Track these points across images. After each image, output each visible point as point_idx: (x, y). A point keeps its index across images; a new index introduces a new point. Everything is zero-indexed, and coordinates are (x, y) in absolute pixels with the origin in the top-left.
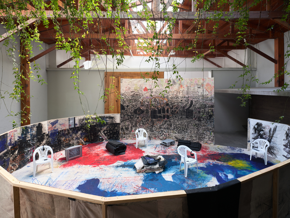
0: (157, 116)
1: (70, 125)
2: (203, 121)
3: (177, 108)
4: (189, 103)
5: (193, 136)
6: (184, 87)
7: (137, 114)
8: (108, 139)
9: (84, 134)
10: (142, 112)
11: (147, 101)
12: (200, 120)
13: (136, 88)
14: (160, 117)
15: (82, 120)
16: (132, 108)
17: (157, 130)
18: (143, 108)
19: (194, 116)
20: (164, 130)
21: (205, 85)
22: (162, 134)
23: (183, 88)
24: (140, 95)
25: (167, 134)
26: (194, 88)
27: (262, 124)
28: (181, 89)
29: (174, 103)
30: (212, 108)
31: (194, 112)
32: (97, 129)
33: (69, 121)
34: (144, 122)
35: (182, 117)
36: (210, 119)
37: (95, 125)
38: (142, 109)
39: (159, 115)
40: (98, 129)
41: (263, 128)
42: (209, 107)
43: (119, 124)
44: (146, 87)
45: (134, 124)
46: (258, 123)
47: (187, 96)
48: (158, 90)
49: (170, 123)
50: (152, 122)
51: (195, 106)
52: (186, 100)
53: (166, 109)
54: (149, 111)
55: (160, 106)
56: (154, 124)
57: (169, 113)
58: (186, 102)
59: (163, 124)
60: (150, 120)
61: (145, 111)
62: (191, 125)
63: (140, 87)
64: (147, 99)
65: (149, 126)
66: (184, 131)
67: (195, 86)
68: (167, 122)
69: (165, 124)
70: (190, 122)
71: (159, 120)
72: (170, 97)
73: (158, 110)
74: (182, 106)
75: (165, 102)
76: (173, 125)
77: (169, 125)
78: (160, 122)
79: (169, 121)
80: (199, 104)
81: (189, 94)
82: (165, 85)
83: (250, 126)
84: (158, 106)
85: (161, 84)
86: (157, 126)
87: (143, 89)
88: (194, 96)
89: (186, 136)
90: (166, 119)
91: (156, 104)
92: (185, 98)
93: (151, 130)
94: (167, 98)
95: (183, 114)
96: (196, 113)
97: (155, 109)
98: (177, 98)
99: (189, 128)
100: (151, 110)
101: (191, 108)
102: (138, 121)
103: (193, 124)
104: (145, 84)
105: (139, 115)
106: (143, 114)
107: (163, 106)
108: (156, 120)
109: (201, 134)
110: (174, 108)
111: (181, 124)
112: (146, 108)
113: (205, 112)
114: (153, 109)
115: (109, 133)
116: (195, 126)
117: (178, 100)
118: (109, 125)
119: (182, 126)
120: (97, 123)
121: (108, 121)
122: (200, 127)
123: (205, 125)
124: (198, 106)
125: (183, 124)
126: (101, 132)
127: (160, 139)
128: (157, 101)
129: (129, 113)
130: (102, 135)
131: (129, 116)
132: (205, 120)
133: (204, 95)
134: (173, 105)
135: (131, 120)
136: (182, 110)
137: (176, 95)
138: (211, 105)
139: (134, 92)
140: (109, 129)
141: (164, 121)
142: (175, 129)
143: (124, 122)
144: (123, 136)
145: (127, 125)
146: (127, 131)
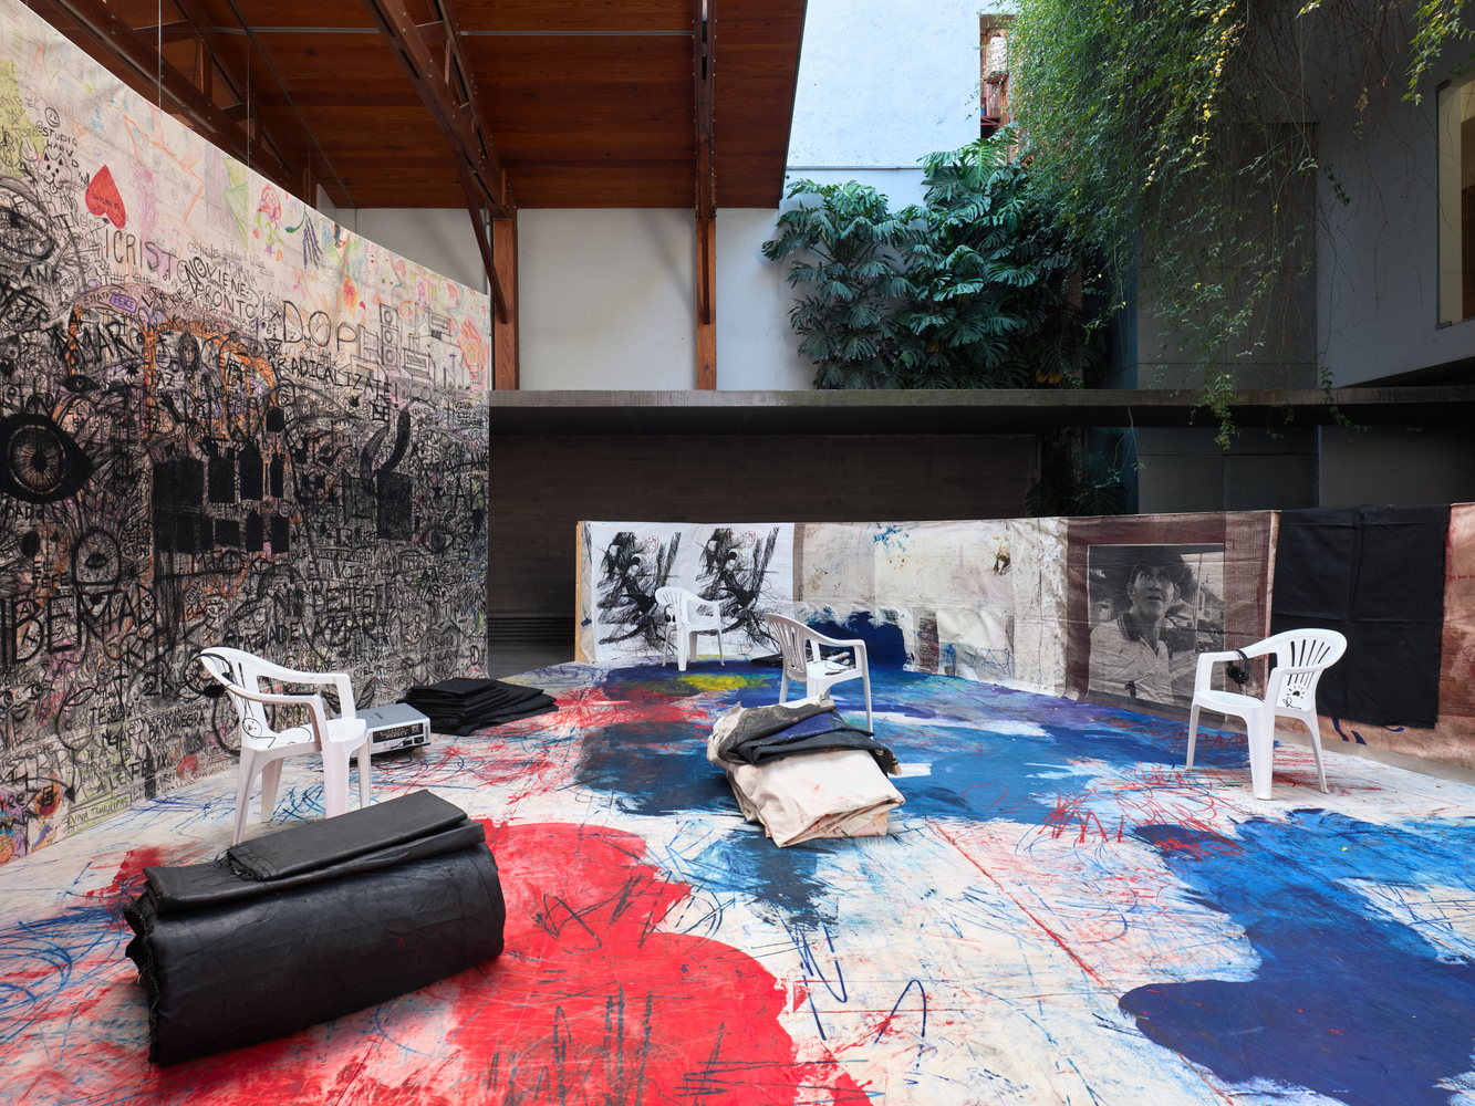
0: (206, 521)
2: (451, 551)
3: (329, 461)
4: (394, 428)
5: (412, 656)
6: (362, 304)
7: (21, 494)
10: (75, 464)
11: (117, 341)
12: (440, 550)
14: (228, 531)
18: (81, 425)
19: (417, 519)
21: (460, 326)
23: (358, 307)
24: (53, 242)
26: (412, 330)
27: (633, 539)
28: (350, 316)
29: (313, 417)
31: (416, 492)
34: (96, 599)
35: (358, 531)
36: (475, 535)
38: (69, 424)
39: (217, 512)
41: (637, 552)
44: (105, 171)
46: (620, 534)
47: (382, 379)
48: (212, 257)
49: (292, 583)
50: (164, 596)
51: (420, 455)
52: (374, 406)
53: (267, 461)
54: (140, 471)
55: (224, 426)
56: (183, 606)
57: (286, 497)
58: (377, 416)
59: (247, 603)
60: (151, 572)
61: (104, 467)
62: (403, 585)
63: (52, 139)
64: (117, 322)
65: (140, 643)
66: (371, 636)
67: (416, 315)
68: (274, 575)
69: (264, 596)
70: (400, 564)
71: (218, 570)
72: (291, 355)
73: (210, 462)
74: (356, 449)
75: (260, 390)
76: (308, 600)
77: (289, 600)
78: (226, 588)
79: (289, 570)
80: (436, 442)
81: (389, 361)
82: (256, 234)
83: (590, 554)
84: (210, 419)
85: (230, 212)
86: (209, 627)
87: (84, 175)
88: (414, 385)
89: (381, 667)
90: (269, 553)
91: (197, 399)
92: (371, 386)
93: (154, 687)
94: (269, 358)
95: (362, 511)
96: (423, 499)
97: (187, 448)
98: (326, 376)
99: (394, 608)
100: (157, 452)
101: (402, 462)
102: (34, 586)
103: (413, 576)
104: (98, 130)
105: (38, 507)
106: (84, 502)
107: (249, 426)
108: (196, 570)
109: (444, 633)
110: (314, 455)
111: (355, 589)
112: (109, 421)
113: (457, 491)
114: (173, 444)
116: (421, 591)
117: (330, 393)
119: (359, 602)
122: (441, 593)
123: (461, 577)
124: (432, 455)
125: (365, 581)
127: (231, 752)
128: (204, 370)
132: (459, 545)
133: (456, 387)
134: (306, 434)
136: (359, 476)
137: (325, 349)
138: (479, 456)
141: (252, 575)
142: (323, 635)
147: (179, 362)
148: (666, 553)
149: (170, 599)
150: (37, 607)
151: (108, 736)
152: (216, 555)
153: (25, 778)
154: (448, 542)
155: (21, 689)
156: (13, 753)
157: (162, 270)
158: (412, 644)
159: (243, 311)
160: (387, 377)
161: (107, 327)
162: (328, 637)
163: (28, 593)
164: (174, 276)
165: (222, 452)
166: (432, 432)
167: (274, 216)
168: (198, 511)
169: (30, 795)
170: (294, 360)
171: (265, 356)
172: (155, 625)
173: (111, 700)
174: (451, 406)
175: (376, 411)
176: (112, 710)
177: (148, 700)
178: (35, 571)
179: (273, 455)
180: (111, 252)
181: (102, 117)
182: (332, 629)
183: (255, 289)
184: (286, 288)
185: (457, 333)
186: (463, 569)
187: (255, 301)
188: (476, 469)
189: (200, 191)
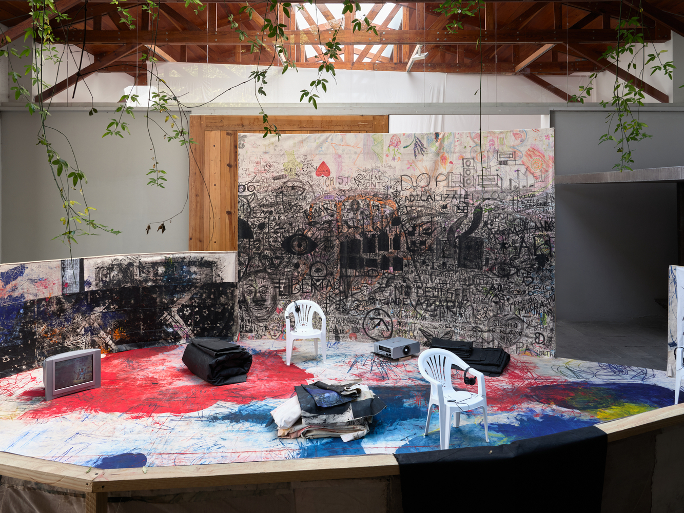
0: (362, 259)
1: (64, 285)
2: (515, 276)
3: (429, 234)
4: (471, 216)
5: (481, 326)
6: (451, 162)
7: (294, 254)
8: (195, 335)
9: (113, 317)
10: (312, 245)
11: (327, 209)
12: (505, 275)
13: (291, 166)
14: (372, 263)
15: (108, 269)
16: (276, 232)
17: (361, 308)
18: (313, 234)
19: (487, 260)
20: (385, 308)
21: (524, 153)
22: (377, 321)
23: (448, 164)
24: (304, 189)
25: (394, 320)
26: (485, 165)
28: (444, 169)
29: (419, 217)
30: (545, 233)
31: (486, 246)
32: (158, 300)
33: (63, 269)
34: (318, 281)
35: (444, 264)
36: (539, 269)
37: (151, 286)
38: (309, 235)
39: (366, 256)
40: (161, 302)
42: (536, 228)
43: (233, 286)
44: (323, 163)
45: (282, 286)
47: (463, 193)
48: (366, 171)
49: (404, 282)
50: (344, 282)
51: (489, 226)
52: (458, 207)
53: (391, 237)
54: (335, 245)
55: (370, 227)
56: (351, 286)
57: (402, 250)
58: (458, 211)
59: (380, 288)
60: (339, 274)
61: (321, 245)
62: (475, 291)
63: (304, 163)
64: (327, 204)
65: (334, 295)
66: (452, 311)
67: (488, 157)
68: (394, 279)
69: (389, 286)
70: (473, 281)
71: (366, 275)
72: (405, 195)
73: (363, 239)
74: (444, 227)
75: (388, 212)
76: (414, 290)
77: (402, 289)
78: (370, 282)
79: (402, 278)
80: (503, 219)
81: (468, 184)
82: (387, 156)
83: (676, 292)
84: (363, 225)
85: (375, 153)
86: (362, 294)
87: (315, 167)
88: (485, 192)
89: (457, 326)
90: (392, 271)
91: (359, 220)
92: (456, 198)
93: (339, 308)
94: (394, 199)
95: (448, 255)
96: (491, 249)
97: (354, 235)
98: (428, 199)
99: (468, 301)
100: (342, 239)
101: (476, 231)
102: (298, 276)
103: (483, 287)
104: (321, 152)
105: (299, 256)
106: (314, 254)
107: (382, 225)
108: (357, 275)
109: (508, 320)
110: (419, 232)
111: (442, 289)
112: (323, 232)
113: (522, 244)
114: (348, 235)
115: (198, 316)
116: (489, 296)
117: (431, 205)
118: (197, 289)
119: (444, 294)
120: (160, 280)
121: (196, 274)
122: (506, 299)
123: (525, 292)
124: (499, 226)
125: (448, 286)
126: (170, 312)
127: (371, 337)
128: (362, 210)
129: (266, 249)
130: (174, 322)
131: (267, 259)
132: (523, 274)
133: (521, 187)
134: (414, 225)
135: (274, 274)
136: (446, 239)
137: (427, 188)
138: (543, 223)
139: (285, 180)
140: (198, 301)
141: (383, 278)
142: (422, 306)
143: (250, 278)
144: (247, 328)
145: (260, 289)
146: (261, 312)
147: (352, 209)
149: (346, 283)
150: (299, 281)
152: (365, 270)
154: (512, 272)
157: (344, 183)
158: (480, 321)
159: (380, 185)
160: (467, 192)
161: (323, 206)
162: (424, 307)
163: (296, 277)
164: (349, 183)
166: (499, 214)
167: (397, 145)
168: (358, 256)
171: (392, 199)
172: (340, 290)
174: (516, 198)
177: (337, 312)
178: (298, 272)
179: (395, 235)
180: (325, 185)
181: (323, 148)
182: (427, 304)
183: (387, 175)
184: (403, 170)
185: (521, 158)
186: (527, 288)
187: (387, 180)
188: (540, 231)
189: (361, 152)
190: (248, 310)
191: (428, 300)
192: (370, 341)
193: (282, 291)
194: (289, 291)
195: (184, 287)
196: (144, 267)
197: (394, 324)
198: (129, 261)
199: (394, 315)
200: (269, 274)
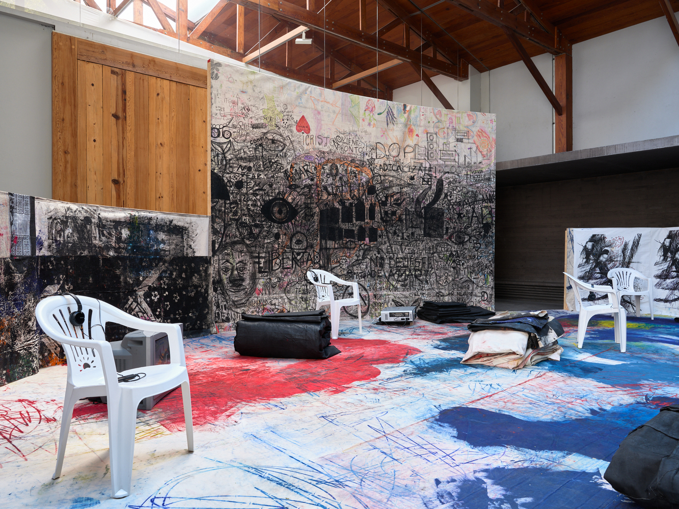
0: (340, 230)
2: (468, 243)
3: (399, 205)
4: (434, 187)
5: (443, 291)
6: (417, 135)
7: (275, 221)
10: (292, 212)
11: (307, 171)
12: (461, 242)
13: (270, 114)
14: (350, 233)
15: (62, 222)
16: (255, 194)
18: (294, 199)
19: (447, 229)
20: (362, 281)
21: (475, 133)
23: (415, 137)
24: (285, 145)
25: (370, 293)
26: (445, 141)
27: (604, 238)
28: (411, 141)
29: (391, 187)
30: (489, 205)
31: (446, 216)
32: (122, 278)
34: (298, 254)
35: (413, 234)
36: (485, 236)
37: (113, 257)
38: (290, 200)
39: (345, 226)
40: (126, 282)
41: (607, 247)
42: (483, 200)
43: (206, 261)
44: (303, 117)
45: (262, 261)
46: (594, 236)
47: (428, 166)
48: (344, 134)
49: (378, 254)
50: (323, 255)
51: (449, 198)
52: (423, 179)
53: (367, 206)
54: (315, 213)
55: (348, 195)
56: (331, 259)
57: (376, 220)
58: (424, 183)
59: (357, 260)
60: (319, 246)
61: (302, 212)
62: (438, 258)
63: (285, 114)
64: (307, 165)
66: (419, 280)
67: (448, 133)
68: (370, 250)
69: (365, 258)
70: (436, 249)
71: (345, 247)
72: (380, 163)
73: (342, 208)
74: (412, 198)
75: (364, 180)
76: (387, 261)
77: (377, 261)
78: (348, 254)
79: (377, 249)
80: (459, 192)
81: (431, 157)
82: (363, 120)
83: (573, 247)
84: (342, 193)
85: (352, 115)
86: (341, 267)
87: (295, 121)
88: (446, 166)
89: (424, 294)
90: (368, 242)
91: (338, 186)
92: (421, 170)
94: (369, 166)
95: (416, 225)
96: (450, 219)
97: (333, 204)
98: (398, 169)
99: (433, 268)
100: (322, 206)
101: (438, 202)
102: (278, 249)
103: (444, 255)
104: (301, 105)
105: (280, 225)
106: (295, 223)
107: (359, 193)
108: (336, 247)
109: (463, 283)
110: (391, 202)
111: (411, 258)
112: (304, 197)
113: (473, 214)
114: (327, 203)
115: (168, 303)
116: (449, 262)
117: (400, 176)
118: (166, 265)
119: (413, 264)
120: (123, 248)
121: (165, 244)
122: (461, 264)
123: (475, 256)
124: (456, 198)
125: (416, 255)
126: (136, 297)
127: (350, 314)
128: (340, 175)
129: (244, 215)
130: (141, 312)
131: (245, 227)
132: (474, 241)
133: (473, 163)
134: (387, 194)
135: (253, 247)
136: (414, 210)
137: (397, 158)
138: (488, 196)
139: (265, 131)
140: (167, 281)
141: (360, 250)
142: (394, 276)
143: (226, 251)
144: (224, 316)
145: (238, 265)
146: (238, 294)
147: (331, 174)
148: (630, 247)
149: (326, 256)
150: (279, 255)
151: (302, 298)
152: (344, 242)
153: (275, 304)
154: (466, 239)
155: (274, 278)
156: (271, 296)
157: (323, 144)
158: (442, 286)
159: (357, 151)
160: (430, 165)
161: (303, 167)
162: (396, 278)
163: (276, 250)
164: (328, 145)
165: (347, 204)
166: (457, 187)
167: (372, 111)
168: (337, 226)
169: (276, 310)
170: (381, 165)
171: (367, 166)
172: (320, 264)
173: (303, 287)
174: (469, 173)
175: (424, 180)
176: (304, 290)
178: (279, 244)
179: (370, 204)
180: (305, 143)
181: (302, 100)
182: (398, 274)
183: (363, 141)
184: (377, 137)
185: (473, 137)
186: (476, 253)
187: (363, 146)
188: (486, 202)
189: (339, 112)
190: (224, 293)
191: (399, 271)
192: (349, 318)
193: (262, 268)
194: (269, 267)
195: (151, 261)
196: (104, 226)
197: (370, 298)
198: (85, 215)
199: (370, 288)
200: (247, 246)
